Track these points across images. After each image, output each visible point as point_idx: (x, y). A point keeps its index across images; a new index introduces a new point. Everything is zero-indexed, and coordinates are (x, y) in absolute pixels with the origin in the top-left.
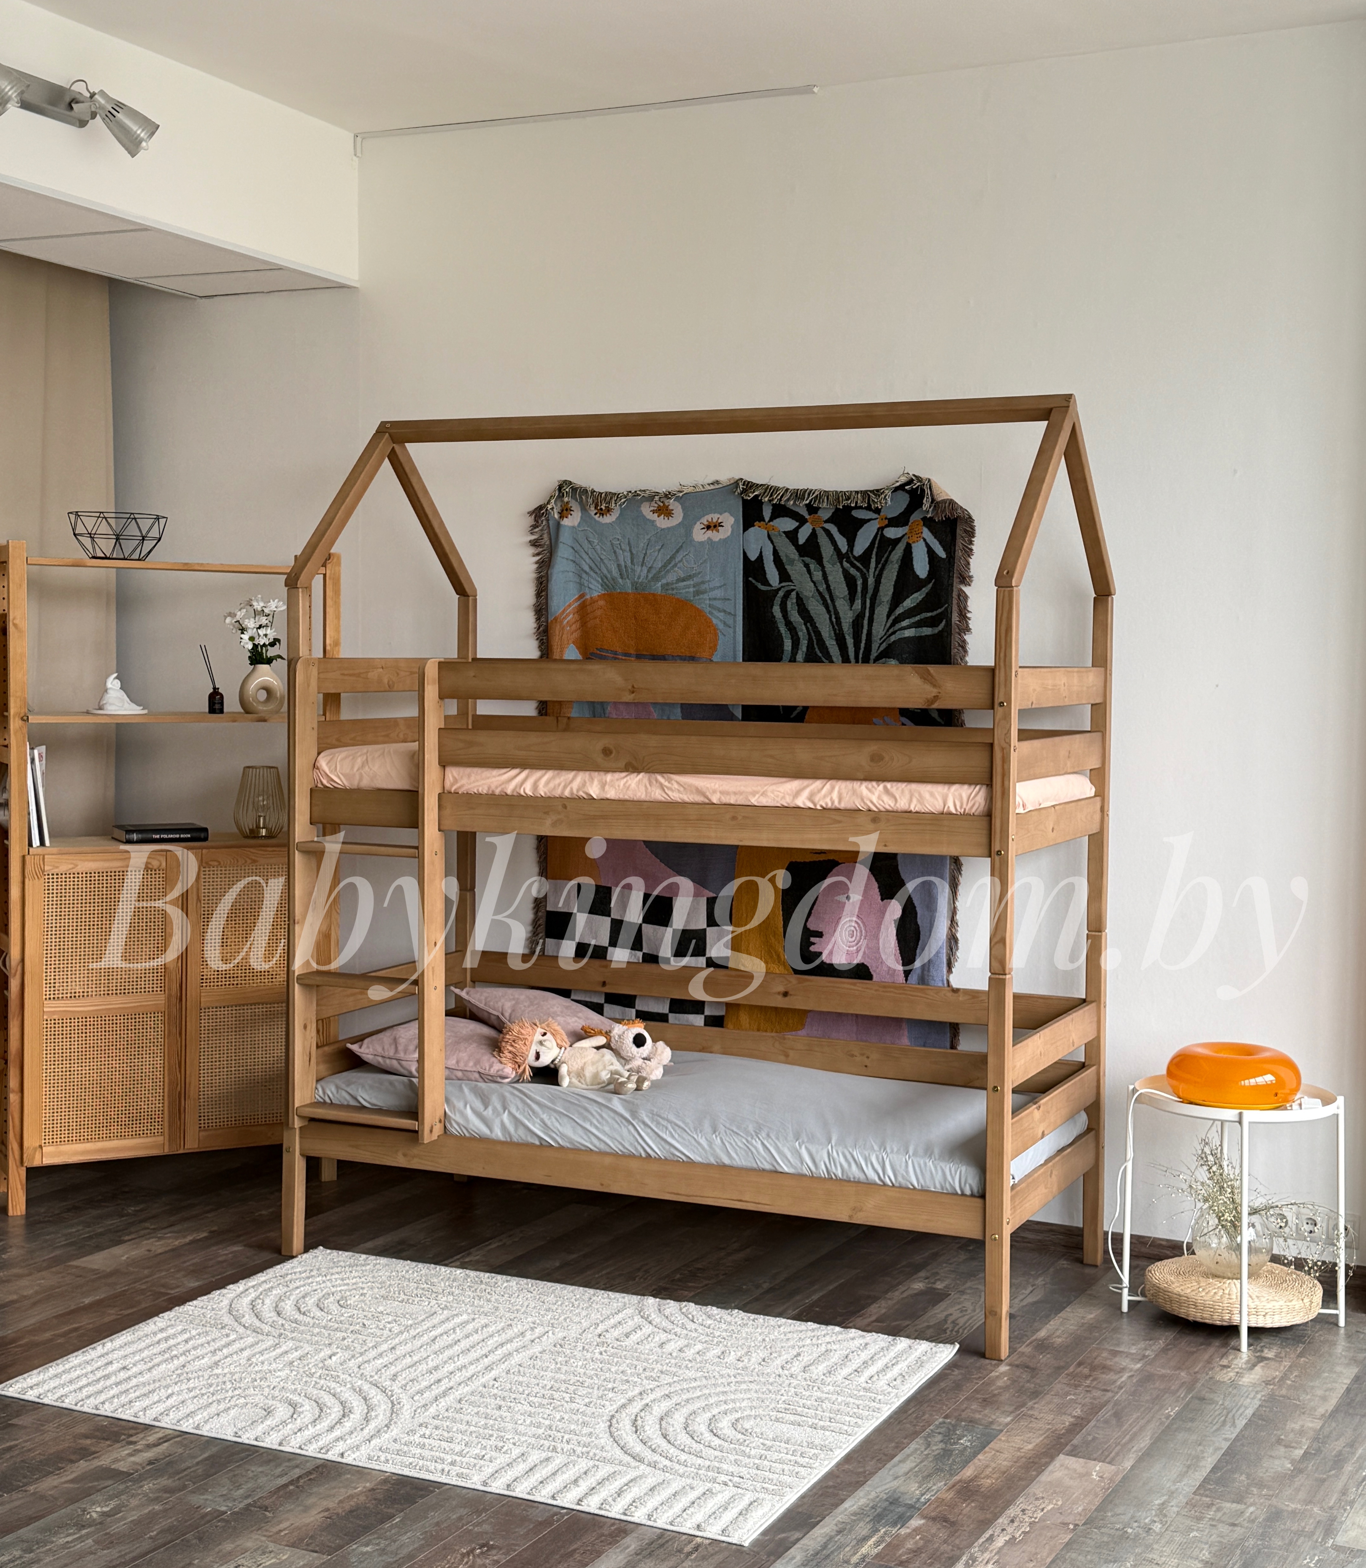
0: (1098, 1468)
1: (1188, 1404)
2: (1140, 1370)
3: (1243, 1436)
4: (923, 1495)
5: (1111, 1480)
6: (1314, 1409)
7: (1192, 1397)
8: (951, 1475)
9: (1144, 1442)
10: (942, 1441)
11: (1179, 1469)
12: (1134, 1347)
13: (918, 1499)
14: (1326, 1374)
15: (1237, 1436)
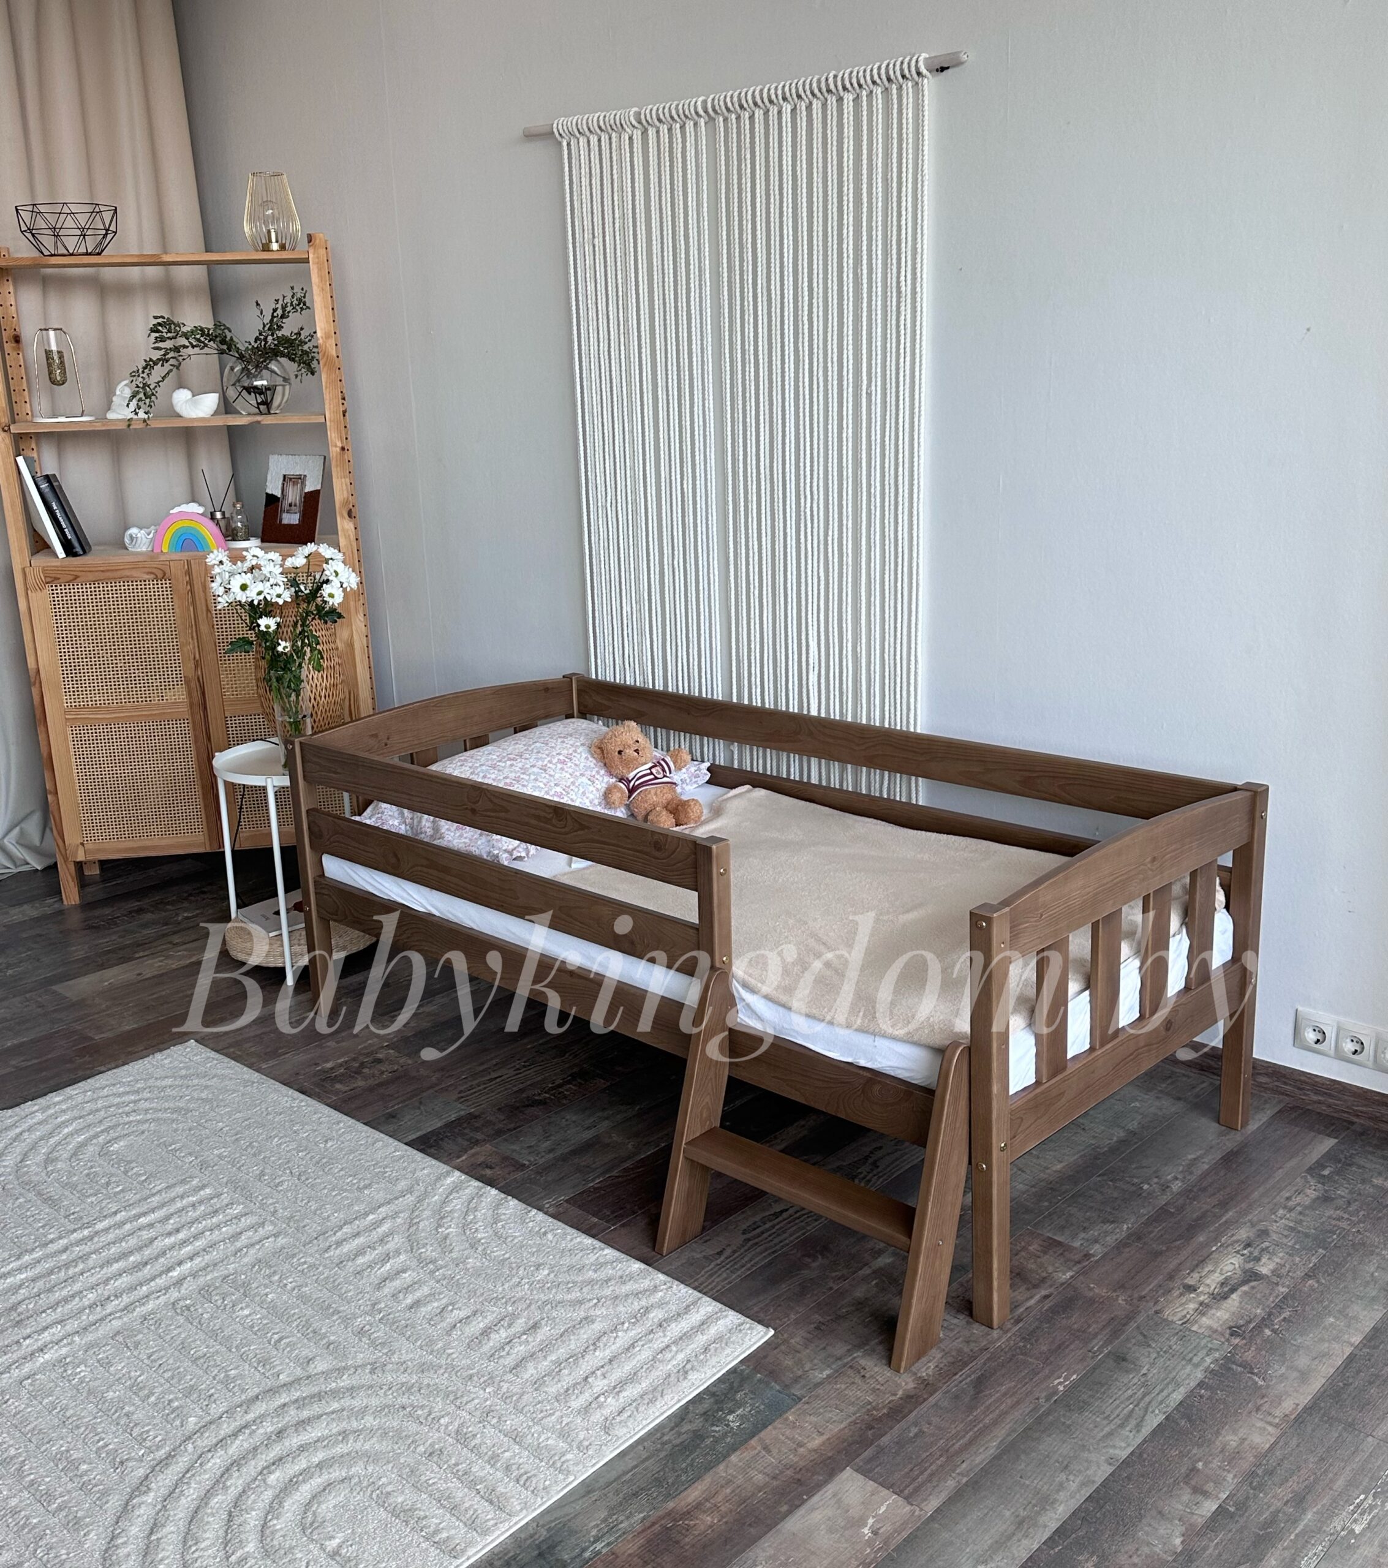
0: (883, 1509)
1: (1094, 1369)
2: (1067, 1284)
3: (1141, 1455)
4: (597, 1539)
5: (886, 1542)
6: (1279, 1400)
7: (1110, 1352)
8: (668, 1496)
9: (982, 1455)
10: (705, 1413)
11: (1004, 1527)
12: (1082, 1235)
13: (584, 1550)
14: (1332, 1320)
15: (1132, 1453)
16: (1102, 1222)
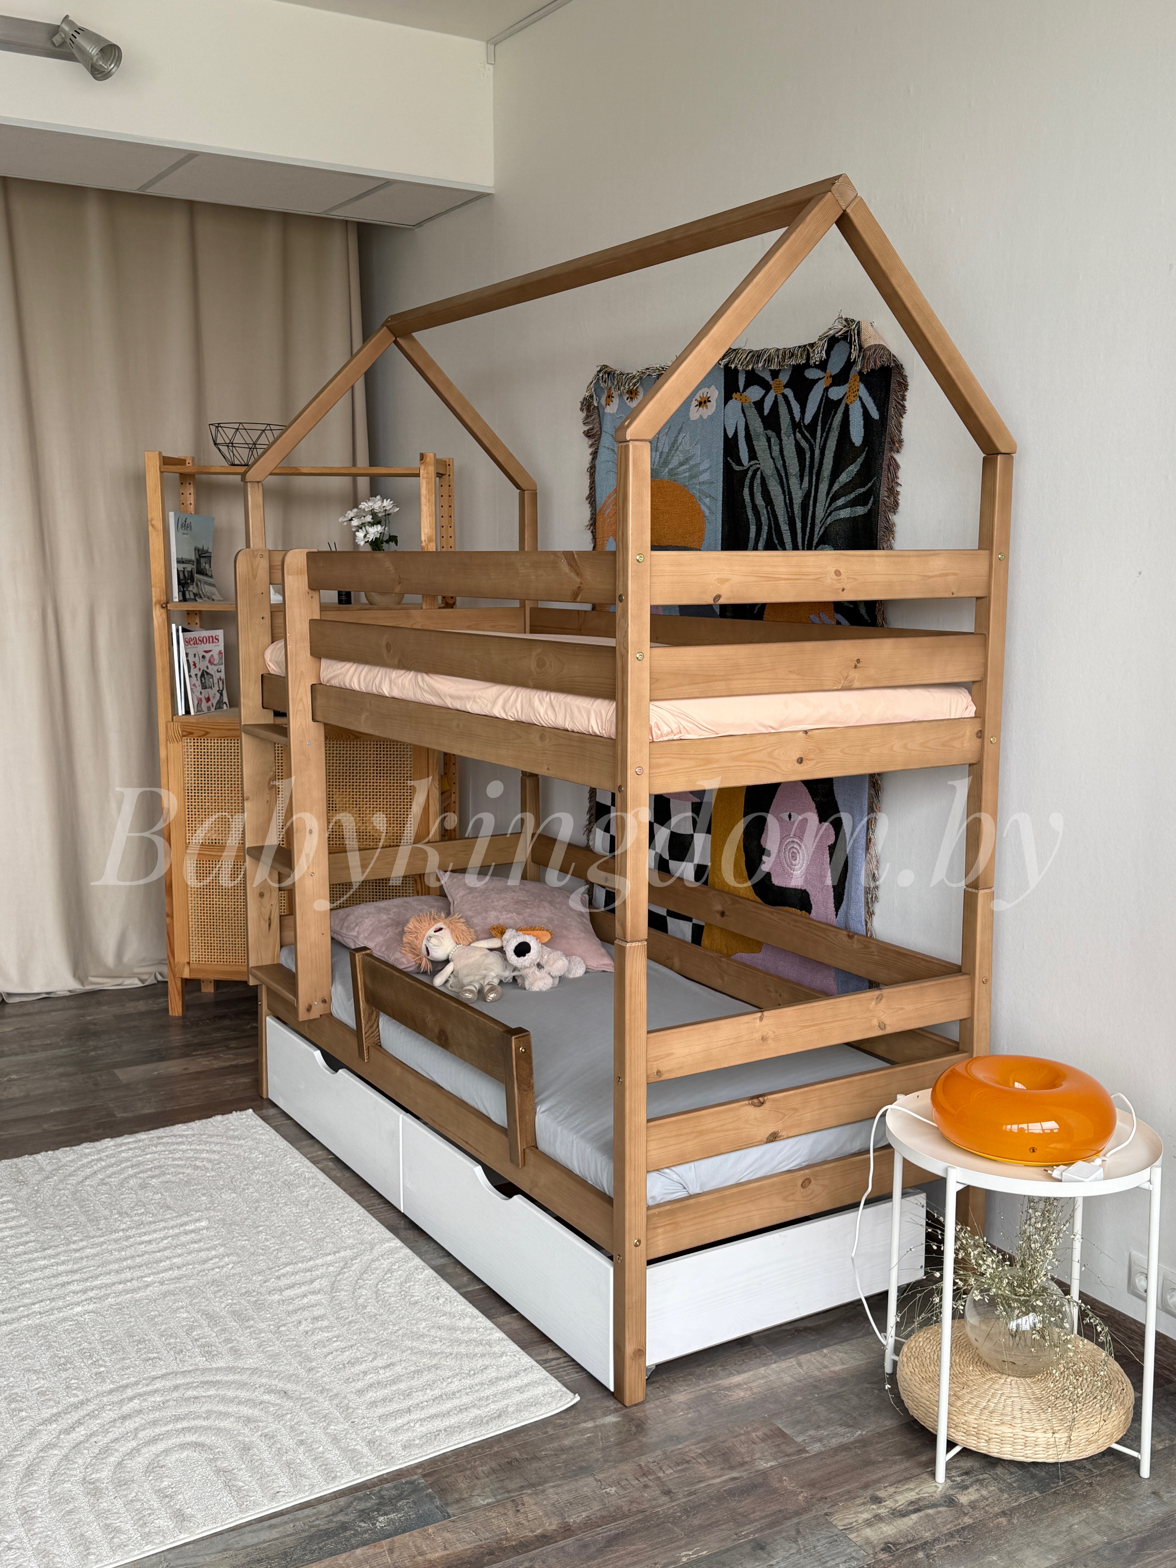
1: (728, 1550)
2: (762, 1472)
10: (363, 1511)
16: (841, 1425)
